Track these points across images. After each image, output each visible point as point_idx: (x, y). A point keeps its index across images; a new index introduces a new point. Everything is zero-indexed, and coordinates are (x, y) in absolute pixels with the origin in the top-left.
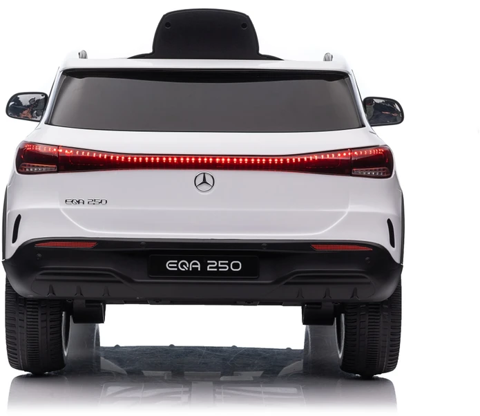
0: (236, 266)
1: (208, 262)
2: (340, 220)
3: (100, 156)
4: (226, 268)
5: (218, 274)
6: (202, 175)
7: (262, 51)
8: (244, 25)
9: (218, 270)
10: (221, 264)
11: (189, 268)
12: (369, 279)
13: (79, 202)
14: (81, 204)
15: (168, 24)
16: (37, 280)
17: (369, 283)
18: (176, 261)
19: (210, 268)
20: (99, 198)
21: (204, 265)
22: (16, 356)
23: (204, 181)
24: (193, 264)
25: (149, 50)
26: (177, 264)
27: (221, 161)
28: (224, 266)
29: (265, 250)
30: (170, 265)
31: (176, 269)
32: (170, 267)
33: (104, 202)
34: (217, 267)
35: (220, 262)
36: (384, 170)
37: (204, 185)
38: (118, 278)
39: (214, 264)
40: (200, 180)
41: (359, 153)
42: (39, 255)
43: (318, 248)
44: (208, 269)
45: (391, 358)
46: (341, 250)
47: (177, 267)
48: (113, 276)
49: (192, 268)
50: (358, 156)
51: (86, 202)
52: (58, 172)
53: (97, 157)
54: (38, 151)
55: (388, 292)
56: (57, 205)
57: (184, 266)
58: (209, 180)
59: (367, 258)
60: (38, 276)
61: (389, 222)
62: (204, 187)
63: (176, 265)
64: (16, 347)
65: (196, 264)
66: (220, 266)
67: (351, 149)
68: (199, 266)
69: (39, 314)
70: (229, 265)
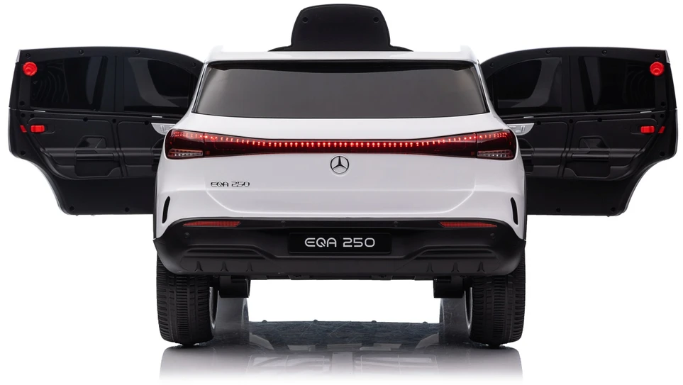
0: (370, 242)
1: (344, 239)
2: (467, 199)
3: (243, 141)
4: (360, 244)
5: (353, 250)
6: (338, 158)
7: (393, 43)
8: (376, 19)
9: (353, 246)
10: (356, 241)
11: (326, 245)
12: (494, 254)
13: (223, 184)
14: (226, 186)
15: (305, 19)
16: (186, 257)
17: (494, 258)
18: (314, 238)
19: (346, 244)
20: (242, 180)
21: (340, 242)
22: (166, 326)
23: (340, 164)
24: (330, 241)
25: (288, 43)
26: (315, 241)
27: (355, 145)
28: (358, 242)
29: (396, 227)
30: (309, 242)
31: (314, 246)
32: (308, 244)
33: (247, 184)
34: (352, 244)
35: (355, 239)
36: (507, 152)
37: (340, 168)
38: (261, 255)
39: (349, 241)
40: (336, 163)
41: (484, 137)
42: (187, 234)
43: (447, 226)
44: (344, 246)
45: (517, 325)
46: (466, 227)
47: (315, 244)
48: (256, 253)
49: (329, 245)
50: (483, 140)
51: (230, 185)
52: (203, 157)
53: (240, 143)
54: (185, 138)
55: (512, 266)
56: (204, 187)
57: (321, 243)
58: (344, 162)
59: (492, 235)
60: (186, 253)
61: (512, 200)
62: (340, 169)
63: (313, 242)
64: (167, 322)
65: (333, 241)
66: (355, 242)
67: (476, 133)
68: (335, 243)
69: (188, 291)
70: (363, 241)
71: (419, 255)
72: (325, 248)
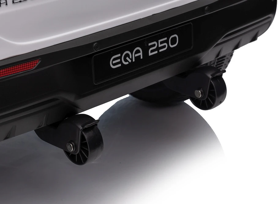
1: (150, 44)
9: (158, 51)
10: (162, 43)
11: (132, 59)
12: (271, 18)
14: (3, 6)
18: (119, 55)
19: (152, 51)
24: (136, 53)
26: (120, 58)
31: (120, 65)
32: (114, 65)
39: (154, 45)
44: (150, 54)
57: (127, 58)
63: (119, 60)
65: (138, 52)
68: (141, 54)
70: (167, 41)
71: (218, 42)
72: (131, 64)
